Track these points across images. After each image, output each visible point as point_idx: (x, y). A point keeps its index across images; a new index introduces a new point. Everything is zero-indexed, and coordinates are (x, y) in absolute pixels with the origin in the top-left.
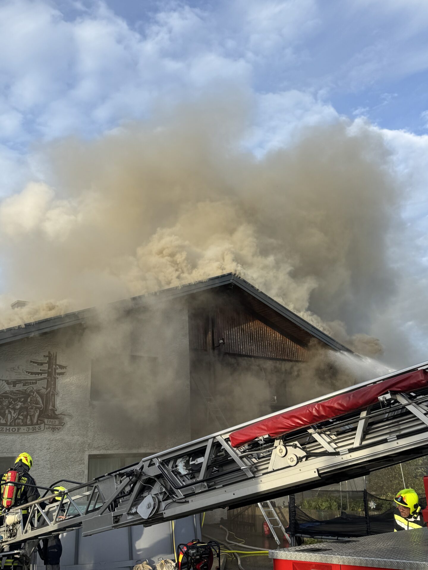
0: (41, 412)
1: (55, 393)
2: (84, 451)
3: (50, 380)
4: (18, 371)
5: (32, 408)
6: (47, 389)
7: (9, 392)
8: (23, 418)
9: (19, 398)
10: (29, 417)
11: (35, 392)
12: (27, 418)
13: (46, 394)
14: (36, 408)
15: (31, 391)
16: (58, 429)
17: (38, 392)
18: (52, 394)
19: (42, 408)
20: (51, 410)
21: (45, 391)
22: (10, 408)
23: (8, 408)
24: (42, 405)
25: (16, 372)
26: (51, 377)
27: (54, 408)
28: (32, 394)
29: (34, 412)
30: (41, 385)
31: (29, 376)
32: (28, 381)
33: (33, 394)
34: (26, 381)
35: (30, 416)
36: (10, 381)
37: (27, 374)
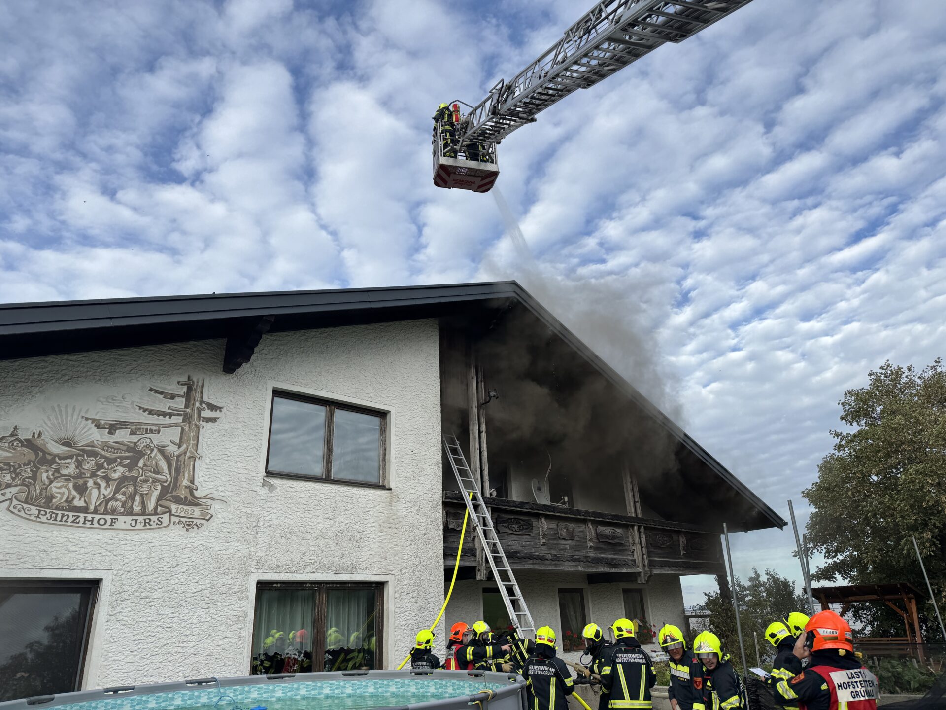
0: (165, 491)
1: (196, 454)
2: (249, 573)
3: (187, 429)
4: (121, 405)
5: (146, 481)
6: (180, 447)
7: (100, 443)
8: (124, 499)
9: (119, 457)
10: (138, 498)
11: (155, 450)
12: (133, 500)
13: (178, 456)
14: (155, 481)
15: (148, 447)
16: (197, 526)
17: (161, 450)
18: (190, 458)
19: (168, 483)
20: (186, 487)
21: (177, 449)
22: (98, 475)
23: (93, 475)
24: (168, 476)
25: (118, 406)
26: (189, 423)
27: (193, 484)
28: (149, 452)
29: (150, 488)
30: (168, 437)
31: (146, 417)
32: (142, 427)
33: (151, 453)
34: (138, 426)
35: (142, 495)
36: (103, 422)
37: (141, 411)
